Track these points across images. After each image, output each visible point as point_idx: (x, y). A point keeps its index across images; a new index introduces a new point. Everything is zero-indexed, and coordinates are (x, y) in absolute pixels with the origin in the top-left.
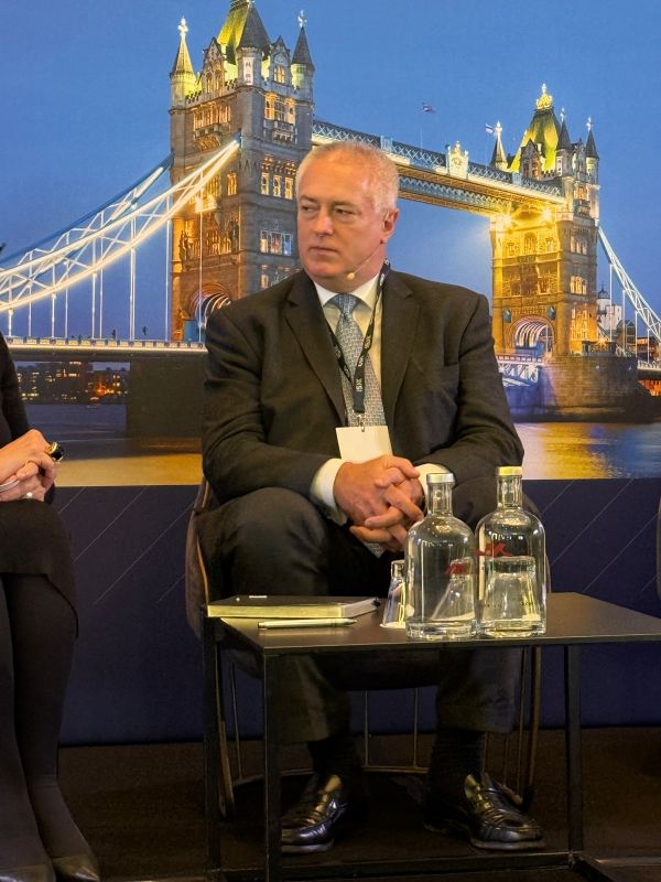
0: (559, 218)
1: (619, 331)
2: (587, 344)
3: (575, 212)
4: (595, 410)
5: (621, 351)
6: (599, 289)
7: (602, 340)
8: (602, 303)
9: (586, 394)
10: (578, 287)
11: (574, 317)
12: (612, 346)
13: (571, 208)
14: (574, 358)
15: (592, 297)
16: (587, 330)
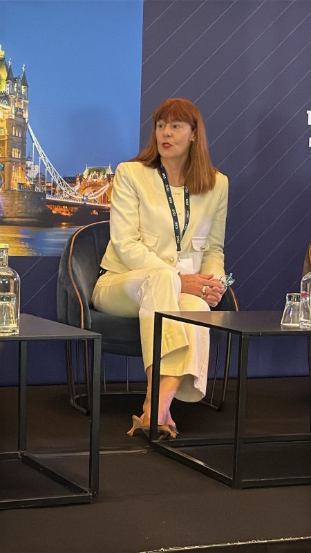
0: (7, 117)
1: (37, 178)
2: (20, 184)
3: (16, 114)
4: (24, 220)
5: (38, 189)
6: (27, 156)
7: (28, 183)
8: (29, 163)
9: (19, 211)
10: (16, 154)
11: (14, 170)
12: (33, 186)
13: (13, 112)
14: (13, 192)
15: (23, 160)
16: (20, 177)
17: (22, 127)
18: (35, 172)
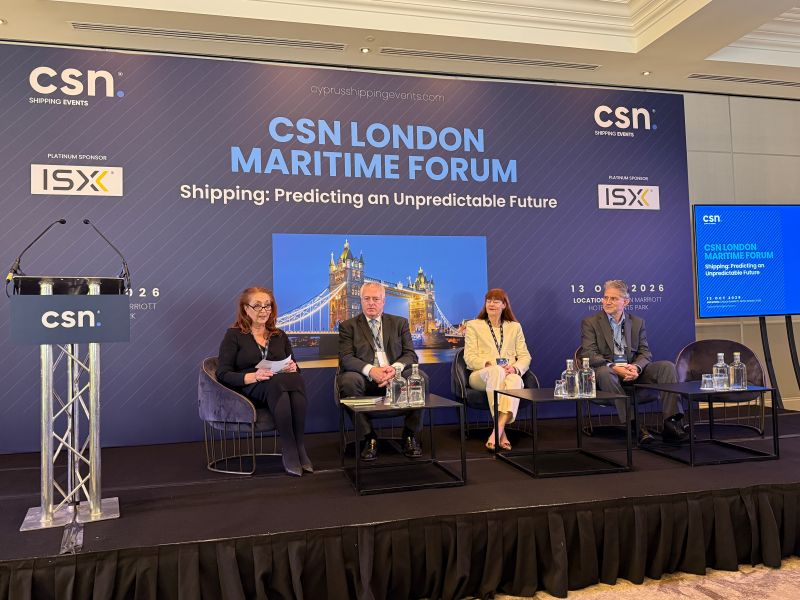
0: (425, 299)
1: (440, 326)
2: (432, 330)
3: (429, 298)
6: (435, 316)
7: (436, 329)
8: (436, 320)
12: (439, 330)
14: (429, 333)
16: (432, 326)
17: (432, 303)
18: (439, 323)
